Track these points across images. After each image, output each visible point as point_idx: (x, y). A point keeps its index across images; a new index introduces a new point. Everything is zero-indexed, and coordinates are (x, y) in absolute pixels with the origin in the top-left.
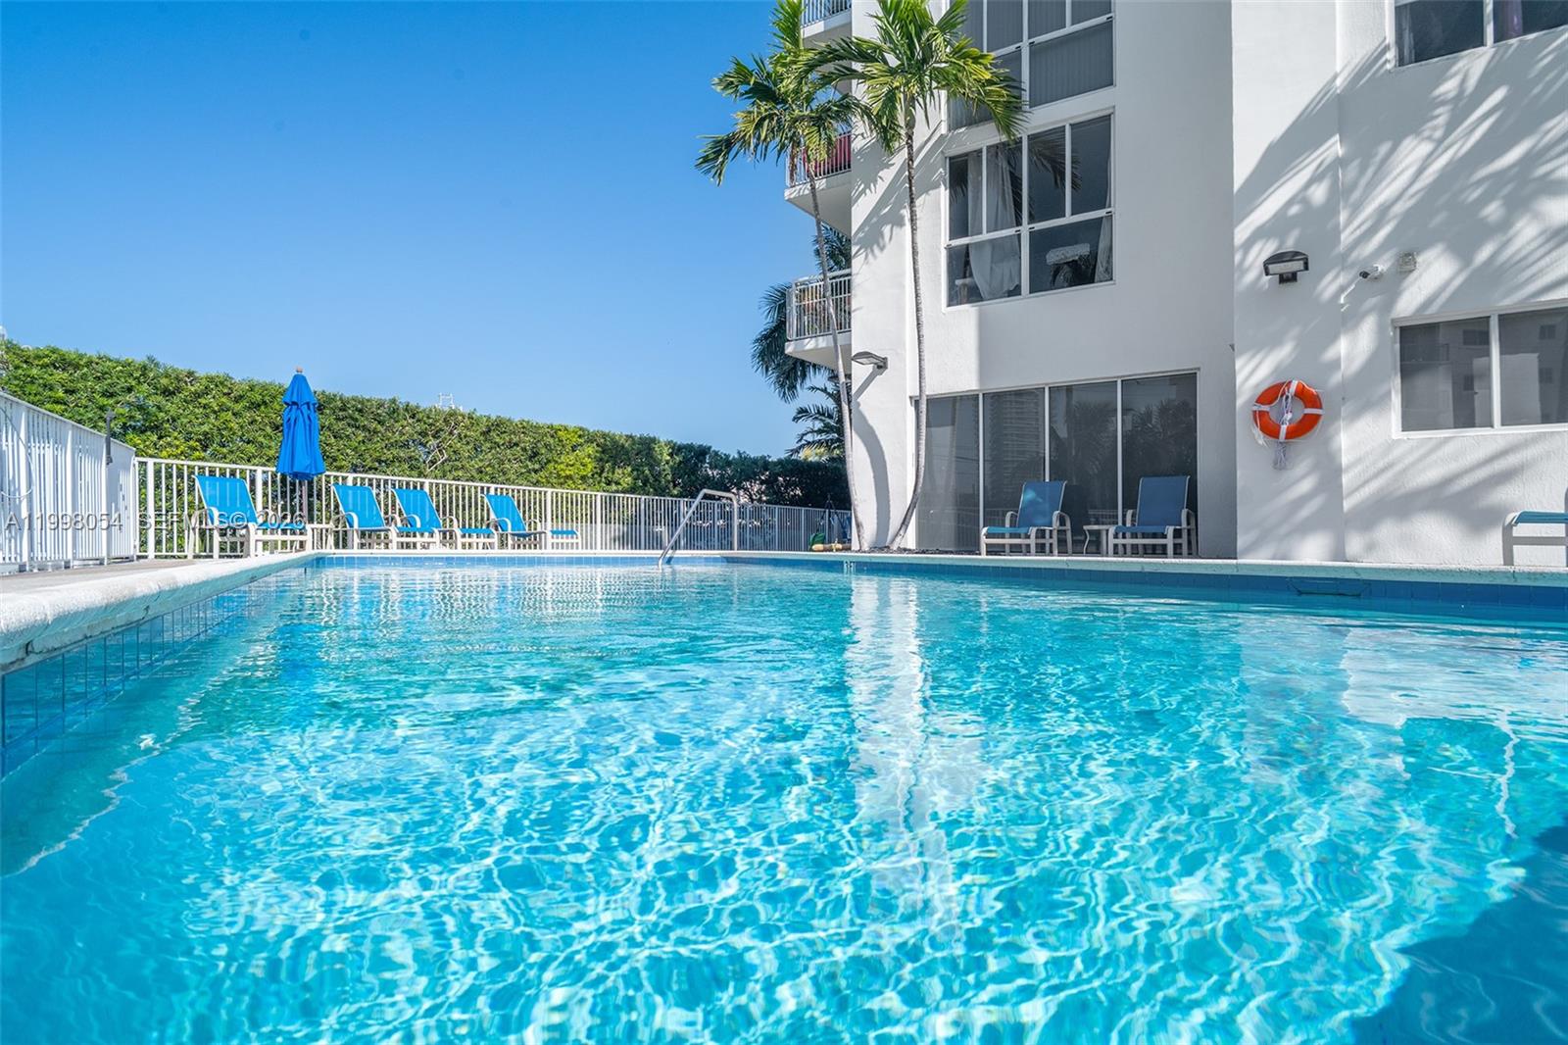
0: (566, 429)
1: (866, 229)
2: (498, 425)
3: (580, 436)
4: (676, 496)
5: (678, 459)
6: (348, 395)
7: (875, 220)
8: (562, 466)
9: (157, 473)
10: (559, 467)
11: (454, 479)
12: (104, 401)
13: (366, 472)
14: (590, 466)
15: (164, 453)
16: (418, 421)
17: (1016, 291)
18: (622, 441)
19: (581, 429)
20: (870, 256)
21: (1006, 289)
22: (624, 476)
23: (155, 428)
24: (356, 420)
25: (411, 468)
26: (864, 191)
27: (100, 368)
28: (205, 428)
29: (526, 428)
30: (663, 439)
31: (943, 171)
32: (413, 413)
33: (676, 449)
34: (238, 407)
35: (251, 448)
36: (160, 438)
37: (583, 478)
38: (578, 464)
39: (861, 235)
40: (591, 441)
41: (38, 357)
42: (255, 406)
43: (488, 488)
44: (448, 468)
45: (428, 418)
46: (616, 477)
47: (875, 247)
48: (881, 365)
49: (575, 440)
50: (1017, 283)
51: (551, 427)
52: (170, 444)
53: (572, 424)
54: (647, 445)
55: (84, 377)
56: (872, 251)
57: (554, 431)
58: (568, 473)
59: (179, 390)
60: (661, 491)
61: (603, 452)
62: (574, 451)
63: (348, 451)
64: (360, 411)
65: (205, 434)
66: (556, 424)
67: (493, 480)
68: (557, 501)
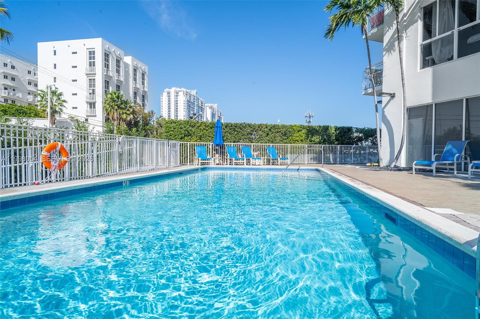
0: (296, 126)
1: (389, 44)
2: (274, 127)
3: (301, 128)
4: (337, 144)
5: (338, 132)
6: (233, 122)
7: (392, 40)
8: (294, 137)
9: (190, 146)
10: (293, 137)
11: (261, 143)
12: (180, 130)
13: (237, 142)
14: (304, 137)
15: (192, 141)
16: (251, 128)
17: (451, 58)
18: (316, 128)
19: (301, 125)
20: (390, 54)
21: (447, 58)
22: (316, 138)
23: (190, 135)
24: (235, 129)
25: (249, 141)
26: (388, 30)
27: (180, 123)
28: (200, 134)
29: (284, 126)
30: (333, 126)
31: (420, 14)
32: (250, 126)
33: (337, 129)
34: (207, 129)
35: (210, 138)
36: (191, 137)
37: (302, 140)
38: (300, 136)
39: (387, 47)
40: (304, 129)
41: (169, 122)
42: (211, 128)
43: (270, 145)
44: (259, 140)
45: (254, 127)
46: (313, 139)
47: (392, 51)
48: (393, 96)
49: (299, 129)
50: (452, 55)
51: (291, 126)
52: (193, 139)
53: (298, 124)
54: (326, 128)
55: (177, 125)
56: (391, 52)
57: (291, 127)
58: (296, 139)
59: (195, 126)
60: (331, 143)
61: (309, 132)
62: (298, 132)
63: (233, 137)
64: (236, 127)
65: (200, 136)
66: (293, 124)
67: (272, 142)
68: (292, 148)
